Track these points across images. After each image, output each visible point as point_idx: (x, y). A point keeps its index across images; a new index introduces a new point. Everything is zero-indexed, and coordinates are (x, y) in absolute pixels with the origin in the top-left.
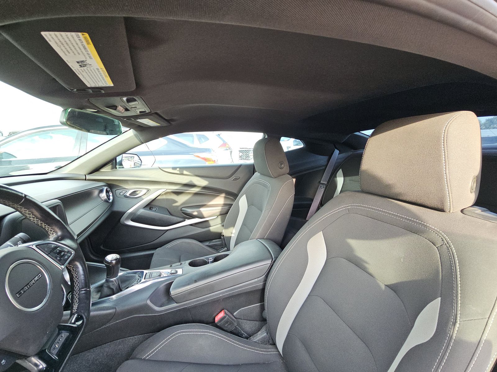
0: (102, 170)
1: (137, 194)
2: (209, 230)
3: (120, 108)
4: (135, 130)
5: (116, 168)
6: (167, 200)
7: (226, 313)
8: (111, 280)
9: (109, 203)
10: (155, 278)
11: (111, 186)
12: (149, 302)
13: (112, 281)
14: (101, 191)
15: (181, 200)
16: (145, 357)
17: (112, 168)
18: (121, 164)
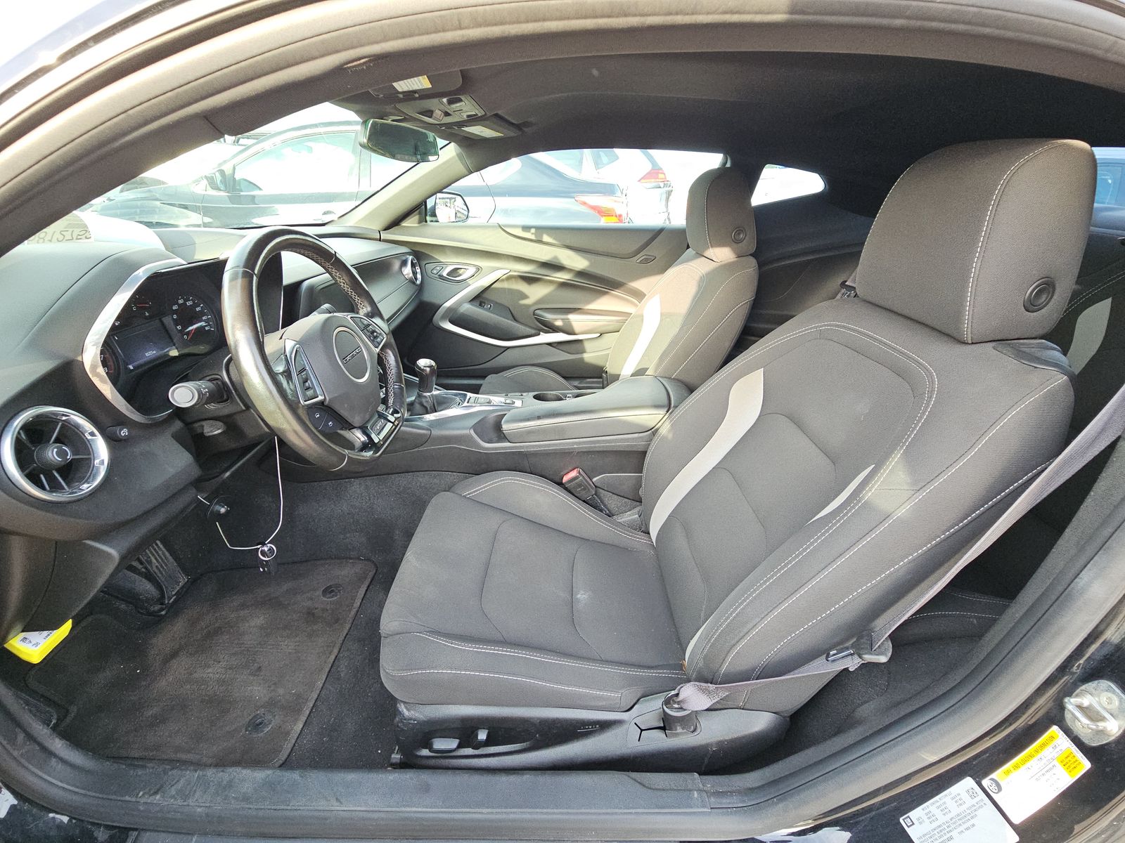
0: (404, 224)
1: (460, 275)
2: (582, 360)
3: (438, 113)
4: (458, 145)
5: (426, 222)
6: (511, 291)
7: (579, 473)
8: (425, 394)
9: (417, 285)
10: (481, 405)
11: (420, 254)
12: (472, 432)
13: (425, 397)
14: (404, 263)
15: (535, 293)
16: (466, 495)
17: (420, 222)
18: (434, 215)
